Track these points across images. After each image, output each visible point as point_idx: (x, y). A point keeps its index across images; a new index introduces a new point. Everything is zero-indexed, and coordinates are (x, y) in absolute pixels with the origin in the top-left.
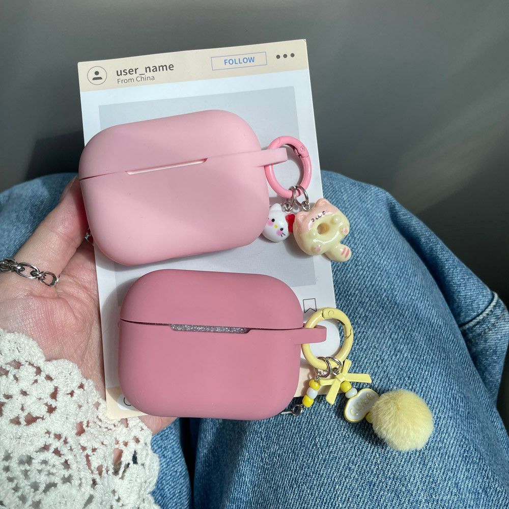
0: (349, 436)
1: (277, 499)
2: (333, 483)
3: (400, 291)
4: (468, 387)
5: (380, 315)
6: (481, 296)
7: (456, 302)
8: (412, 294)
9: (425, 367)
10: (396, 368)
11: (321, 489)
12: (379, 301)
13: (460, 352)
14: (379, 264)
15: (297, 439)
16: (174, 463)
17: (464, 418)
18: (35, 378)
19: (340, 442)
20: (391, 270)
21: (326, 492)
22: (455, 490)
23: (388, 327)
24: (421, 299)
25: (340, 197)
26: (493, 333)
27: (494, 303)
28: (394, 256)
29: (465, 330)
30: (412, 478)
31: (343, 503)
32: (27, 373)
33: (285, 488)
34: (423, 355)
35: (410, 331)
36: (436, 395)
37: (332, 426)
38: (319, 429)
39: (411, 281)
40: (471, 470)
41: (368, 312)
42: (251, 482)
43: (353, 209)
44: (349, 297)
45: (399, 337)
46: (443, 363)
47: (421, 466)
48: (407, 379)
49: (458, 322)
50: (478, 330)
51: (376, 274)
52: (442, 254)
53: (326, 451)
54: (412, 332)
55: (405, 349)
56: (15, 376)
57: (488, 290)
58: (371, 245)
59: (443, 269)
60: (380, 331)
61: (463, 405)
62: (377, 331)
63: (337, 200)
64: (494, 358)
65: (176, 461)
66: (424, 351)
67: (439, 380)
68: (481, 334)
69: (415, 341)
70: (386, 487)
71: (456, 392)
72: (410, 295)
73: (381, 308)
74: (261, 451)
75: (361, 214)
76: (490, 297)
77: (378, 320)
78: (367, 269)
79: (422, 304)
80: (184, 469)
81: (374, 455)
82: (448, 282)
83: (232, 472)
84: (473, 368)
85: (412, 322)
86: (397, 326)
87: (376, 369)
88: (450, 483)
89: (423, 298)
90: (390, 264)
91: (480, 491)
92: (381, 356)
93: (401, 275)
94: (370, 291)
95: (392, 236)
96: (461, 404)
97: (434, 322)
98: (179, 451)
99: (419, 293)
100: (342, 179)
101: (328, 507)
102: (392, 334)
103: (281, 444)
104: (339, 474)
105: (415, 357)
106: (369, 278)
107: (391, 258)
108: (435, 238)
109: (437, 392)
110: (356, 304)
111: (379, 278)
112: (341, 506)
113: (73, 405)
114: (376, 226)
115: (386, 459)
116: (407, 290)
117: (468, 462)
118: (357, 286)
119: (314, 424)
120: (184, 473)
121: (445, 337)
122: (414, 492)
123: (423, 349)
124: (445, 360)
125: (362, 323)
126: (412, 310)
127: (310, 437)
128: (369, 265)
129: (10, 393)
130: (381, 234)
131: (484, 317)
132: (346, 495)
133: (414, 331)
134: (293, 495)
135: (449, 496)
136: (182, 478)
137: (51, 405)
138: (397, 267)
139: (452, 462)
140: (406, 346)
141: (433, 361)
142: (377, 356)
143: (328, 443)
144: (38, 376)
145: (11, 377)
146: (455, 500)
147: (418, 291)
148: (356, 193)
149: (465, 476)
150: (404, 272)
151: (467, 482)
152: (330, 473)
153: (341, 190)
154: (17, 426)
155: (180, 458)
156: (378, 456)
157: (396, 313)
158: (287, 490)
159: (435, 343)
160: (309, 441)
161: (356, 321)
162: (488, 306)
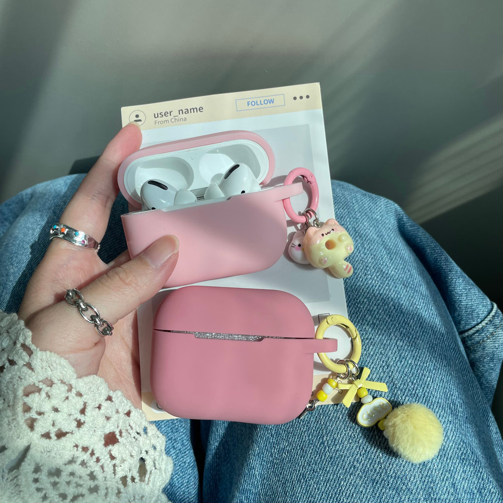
0: (354, 436)
1: (285, 492)
2: (339, 479)
3: (406, 301)
4: (467, 394)
5: (386, 323)
6: (481, 306)
7: (457, 311)
8: (417, 303)
9: (428, 373)
10: (401, 373)
11: (327, 484)
12: (386, 310)
13: (461, 360)
14: (387, 274)
15: (306, 437)
16: (183, 455)
17: (463, 423)
18: (67, 395)
19: (346, 442)
20: (398, 280)
21: (332, 488)
22: (452, 490)
23: (394, 335)
24: (426, 308)
25: (351, 208)
26: (491, 341)
27: (493, 313)
28: (401, 267)
29: (464, 338)
30: (413, 478)
31: (347, 499)
32: (59, 391)
33: (293, 482)
34: (426, 362)
35: (414, 339)
36: (437, 400)
37: (340, 426)
38: (327, 428)
39: (417, 291)
40: (467, 472)
41: (375, 320)
42: (260, 475)
43: (363, 220)
44: (358, 304)
45: (404, 344)
46: (445, 370)
47: (421, 467)
48: (410, 384)
49: (458, 329)
50: (477, 338)
51: (384, 284)
52: (445, 265)
53: (333, 449)
54: (416, 340)
55: (409, 356)
56: (47, 393)
57: (488, 300)
58: (380, 255)
59: (447, 279)
60: (387, 338)
61: (462, 410)
62: (383, 338)
63: (349, 210)
64: (491, 365)
65: (185, 452)
66: (427, 359)
67: (440, 386)
68: (480, 342)
69: (419, 348)
70: (388, 485)
71: (455, 398)
72: (415, 304)
73: (388, 316)
74: (271, 446)
75: (371, 225)
76: (489, 308)
77: (385, 328)
78: (375, 278)
79: (426, 313)
80: (192, 461)
81: (377, 454)
82: (450, 292)
83: (243, 465)
84: (472, 374)
85: (416, 331)
86: (403, 334)
87: (382, 374)
88: (447, 483)
89: (427, 307)
90: (398, 274)
91: (476, 492)
92: (386, 362)
93: (407, 284)
94: (378, 300)
95: (400, 247)
96: (460, 409)
97: (437, 330)
98: (188, 444)
99: (423, 303)
100: (353, 190)
101: (333, 501)
102: (397, 341)
103: (290, 441)
104: (344, 471)
105: (419, 364)
106: (377, 287)
107: (398, 268)
108: (440, 249)
109: (438, 397)
110: (365, 311)
111: (387, 287)
112: (345, 501)
113: (100, 419)
114: (385, 237)
115: (388, 459)
116: (412, 299)
117: (465, 464)
118: (366, 294)
119: (322, 423)
120: (192, 464)
121: (447, 344)
122: (414, 491)
123: (426, 357)
124: (446, 367)
125: (370, 330)
126: (417, 319)
127: (318, 435)
128: (378, 274)
129: (42, 410)
130: (389, 244)
131: (483, 326)
132: (350, 492)
133: (418, 339)
134: (301, 489)
135: (446, 496)
136: (191, 469)
137: (80, 420)
138: (404, 277)
139: (450, 464)
140: (410, 353)
141: (435, 368)
142: (383, 362)
143: (335, 442)
144: (70, 393)
145: (43, 394)
146: (452, 499)
147: (423, 300)
148: (367, 204)
149: (462, 477)
150: (410, 282)
151: (463, 483)
152: (336, 470)
153: (352, 201)
154: (48, 440)
155: (189, 449)
156: (381, 456)
157: (402, 322)
158: (295, 484)
159: (437, 351)
160: (317, 439)
161: (364, 327)
162: (487, 316)
